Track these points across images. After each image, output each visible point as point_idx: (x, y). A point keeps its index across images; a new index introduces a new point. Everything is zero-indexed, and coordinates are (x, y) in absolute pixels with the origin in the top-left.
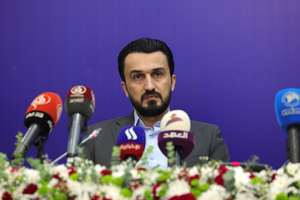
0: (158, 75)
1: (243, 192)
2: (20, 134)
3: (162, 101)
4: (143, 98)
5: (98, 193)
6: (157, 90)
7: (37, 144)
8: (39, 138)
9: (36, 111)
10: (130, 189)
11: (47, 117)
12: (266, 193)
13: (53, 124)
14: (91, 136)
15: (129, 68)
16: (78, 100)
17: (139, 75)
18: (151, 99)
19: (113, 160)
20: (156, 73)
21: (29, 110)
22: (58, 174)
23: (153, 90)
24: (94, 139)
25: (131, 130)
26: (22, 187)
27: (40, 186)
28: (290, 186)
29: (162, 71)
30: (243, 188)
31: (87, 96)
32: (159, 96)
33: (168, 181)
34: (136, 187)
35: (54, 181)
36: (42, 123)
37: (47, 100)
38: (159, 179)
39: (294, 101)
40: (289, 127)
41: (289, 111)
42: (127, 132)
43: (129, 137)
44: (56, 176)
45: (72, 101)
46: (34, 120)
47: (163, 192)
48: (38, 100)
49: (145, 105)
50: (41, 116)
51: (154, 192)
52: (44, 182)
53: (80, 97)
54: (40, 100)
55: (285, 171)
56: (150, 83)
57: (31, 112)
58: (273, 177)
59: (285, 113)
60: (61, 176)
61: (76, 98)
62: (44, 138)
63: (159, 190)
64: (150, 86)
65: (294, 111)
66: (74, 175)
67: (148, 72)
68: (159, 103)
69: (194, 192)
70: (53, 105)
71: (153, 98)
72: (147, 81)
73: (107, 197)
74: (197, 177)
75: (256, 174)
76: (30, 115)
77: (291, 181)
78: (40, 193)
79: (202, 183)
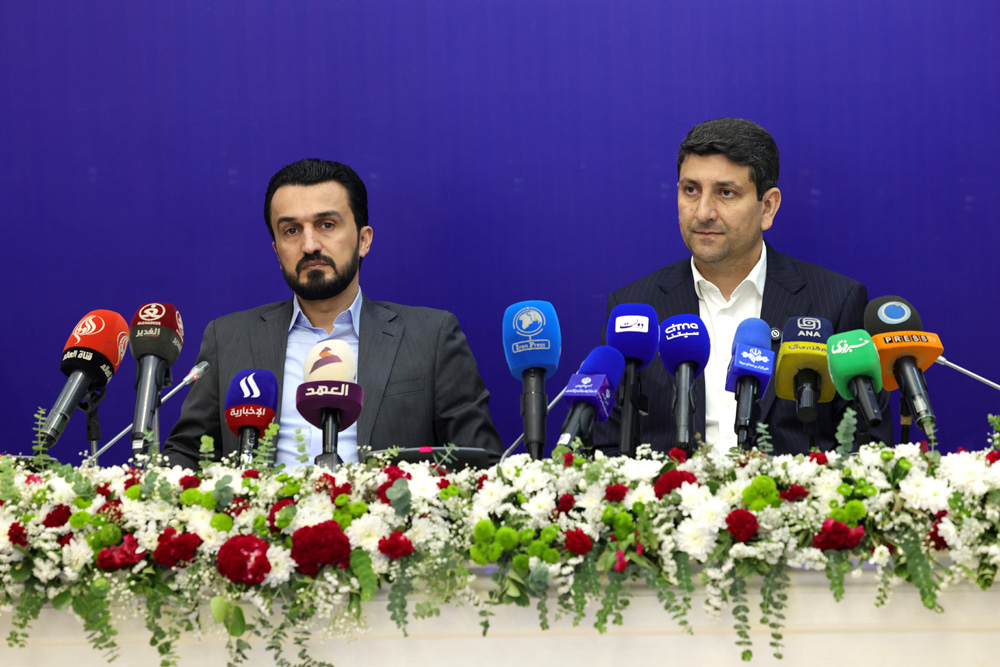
0: (329, 226)
1: (423, 516)
2: (42, 412)
3: (336, 272)
4: (299, 269)
5: (174, 523)
6: (324, 253)
7: (84, 406)
8: (88, 396)
9: (79, 349)
10: (229, 514)
11: (100, 358)
12: (465, 515)
13: (111, 369)
14: (187, 379)
15: (277, 213)
16: (151, 332)
17: (295, 227)
18: (313, 268)
19: (204, 459)
20: (324, 221)
21: (67, 347)
22: (107, 485)
23: (317, 253)
24: (193, 382)
25: (251, 379)
26: (45, 511)
27: (74, 510)
28: (505, 501)
29: (335, 217)
30: (425, 509)
31: (168, 323)
32: (330, 262)
33: (296, 497)
34: (238, 512)
35: (100, 500)
36: (91, 369)
37: (99, 326)
38: (281, 493)
39: (534, 325)
40: (526, 373)
41: (524, 344)
42: (243, 384)
43: (247, 394)
44: (104, 490)
45: (140, 334)
46: (76, 365)
47: (287, 521)
48: (84, 326)
49: (304, 280)
50: (89, 357)
51: (272, 519)
52: (81, 502)
53: (154, 327)
54: (86, 327)
55: (500, 473)
56: (310, 240)
57: (72, 350)
58: (480, 483)
59: (517, 348)
60: (111, 488)
61: (148, 327)
62: (99, 393)
63: (277, 515)
64: (310, 246)
65: (533, 345)
66: (135, 488)
67: (307, 220)
68: (329, 275)
69: (339, 519)
70: (109, 335)
71: (317, 267)
72: (304, 238)
73: (190, 529)
74: (347, 489)
75: (450, 477)
76: (69, 355)
77: (508, 490)
78: (73, 524)
79: (355, 499)
